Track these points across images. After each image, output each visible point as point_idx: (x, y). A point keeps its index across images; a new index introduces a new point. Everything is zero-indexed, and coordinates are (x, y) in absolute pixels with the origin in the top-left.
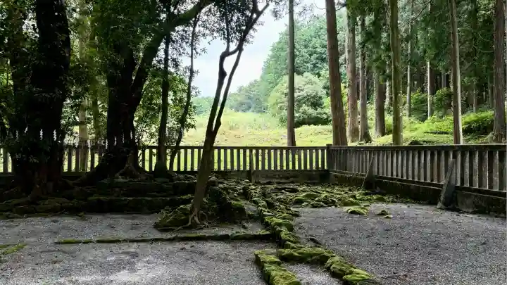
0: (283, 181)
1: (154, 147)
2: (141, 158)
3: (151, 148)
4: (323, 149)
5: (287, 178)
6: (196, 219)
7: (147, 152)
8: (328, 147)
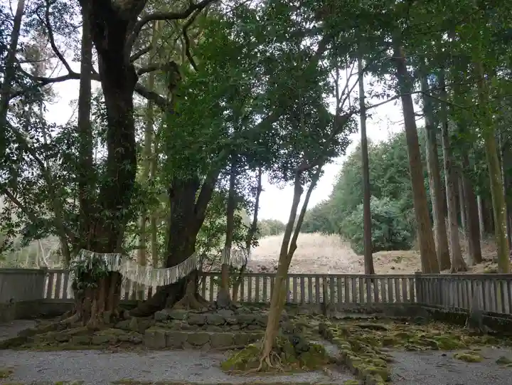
0: (364, 316)
1: (216, 274)
2: (201, 286)
3: (212, 274)
4: (411, 277)
5: (369, 313)
6: (268, 360)
7: (208, 279)
8: (418, 275)
